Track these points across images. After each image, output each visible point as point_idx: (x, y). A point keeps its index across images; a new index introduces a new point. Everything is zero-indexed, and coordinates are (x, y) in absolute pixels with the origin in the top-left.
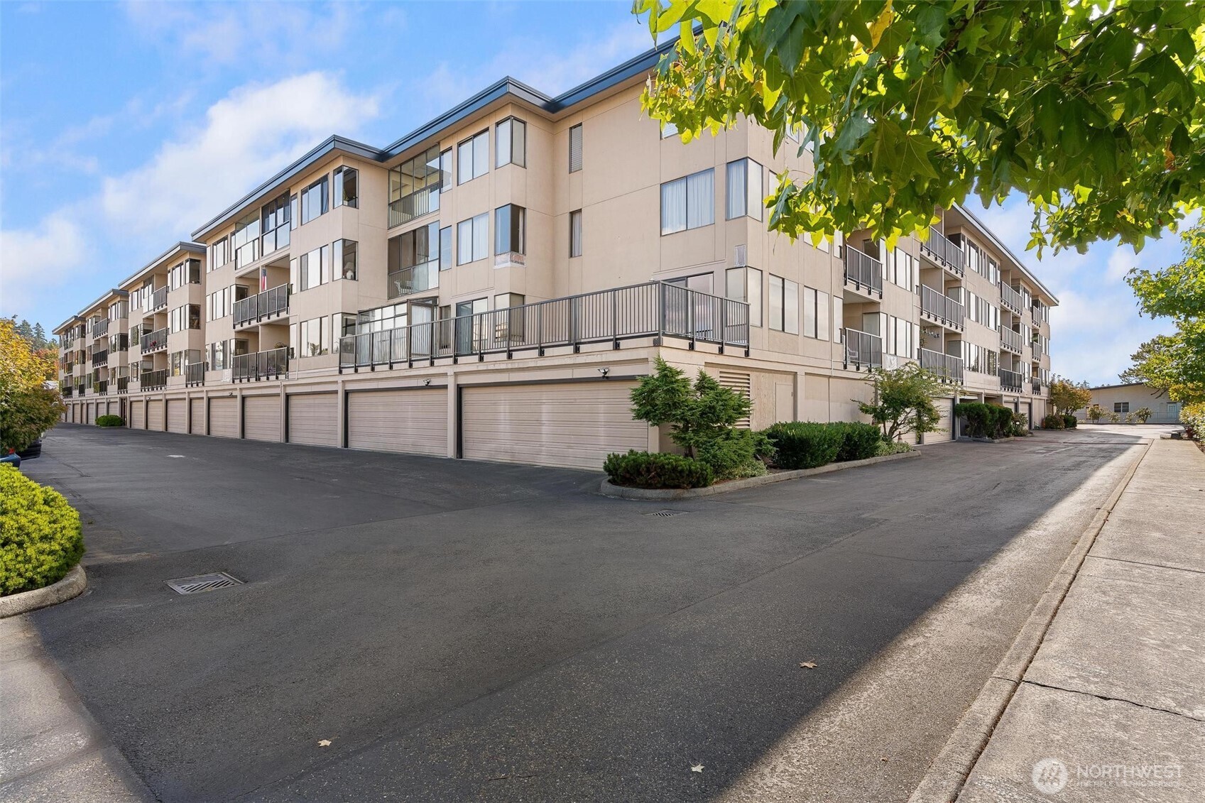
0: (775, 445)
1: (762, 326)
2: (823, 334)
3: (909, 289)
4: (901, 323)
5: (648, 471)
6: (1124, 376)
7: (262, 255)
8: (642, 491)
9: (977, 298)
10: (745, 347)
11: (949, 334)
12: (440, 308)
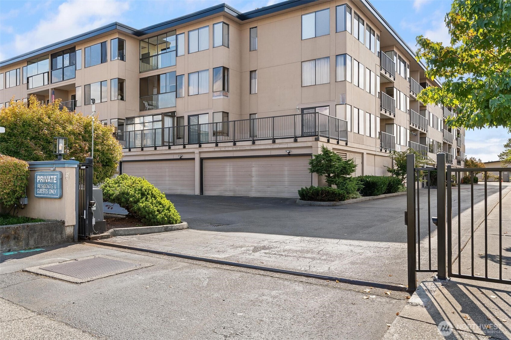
0: (363, 184)
1: (351, 131)
2: (373, 135)
3: (405, 112)
4: (402, 128)
5: (322, 194)
6: (501, 156)
7: (51, 82)
8: (319, 202)
9: (433, 115)
10: (345, 141)
11: (422, 134)
12: (177, 117)
